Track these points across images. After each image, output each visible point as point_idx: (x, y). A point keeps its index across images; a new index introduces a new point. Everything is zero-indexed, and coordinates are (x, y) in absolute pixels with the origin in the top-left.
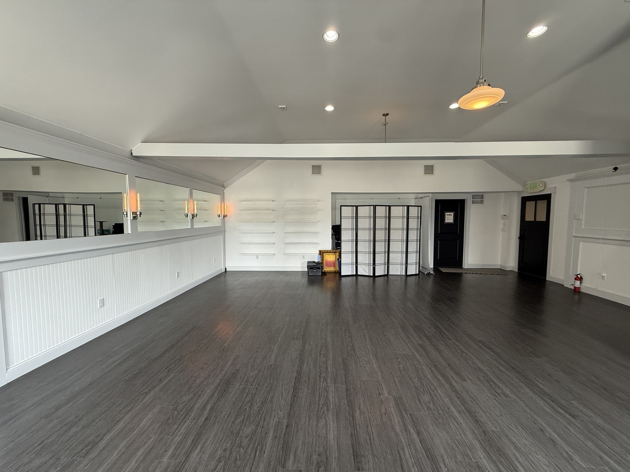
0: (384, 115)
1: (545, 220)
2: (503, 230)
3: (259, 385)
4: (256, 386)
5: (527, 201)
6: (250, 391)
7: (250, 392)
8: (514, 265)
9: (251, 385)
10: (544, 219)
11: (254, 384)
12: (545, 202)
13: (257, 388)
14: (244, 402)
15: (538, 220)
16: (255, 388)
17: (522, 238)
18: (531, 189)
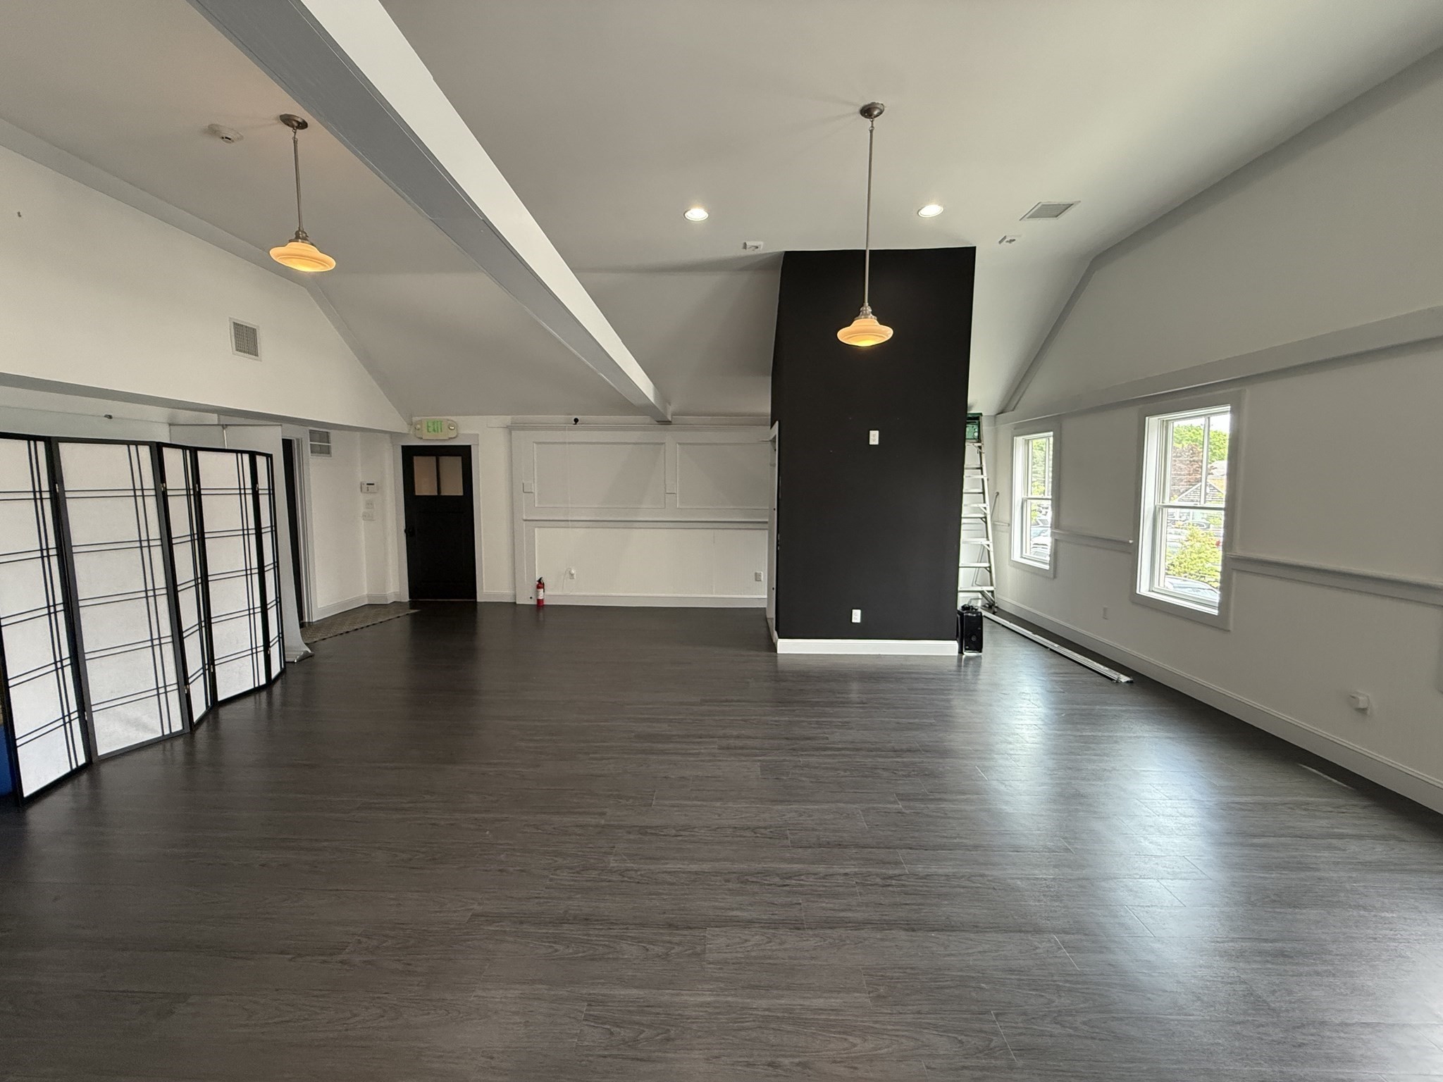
1: (461, 493)
2: (368, 517)
3: (987, 1012)
4: (994, 1018)
5: (417, 456)
6: (1020, 1031)
7: (1024, 1031)
8: (398, 591)
9: (996, 1033)
10: (459, 492)
11: (986, 1027)
12: (458, 461)
13: (997, 1015)
14: (1070, 1036)
15: (445, 493)
16: (1000, 1018)
17: (412, 532)
18: (428, 431)
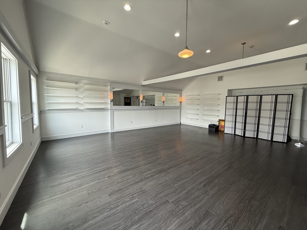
0: (242, 44)
